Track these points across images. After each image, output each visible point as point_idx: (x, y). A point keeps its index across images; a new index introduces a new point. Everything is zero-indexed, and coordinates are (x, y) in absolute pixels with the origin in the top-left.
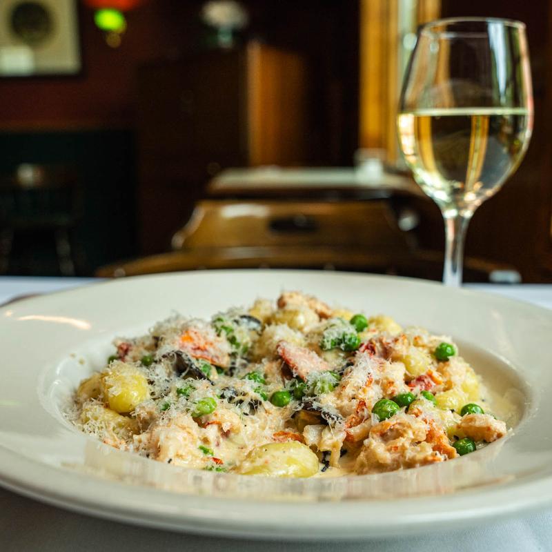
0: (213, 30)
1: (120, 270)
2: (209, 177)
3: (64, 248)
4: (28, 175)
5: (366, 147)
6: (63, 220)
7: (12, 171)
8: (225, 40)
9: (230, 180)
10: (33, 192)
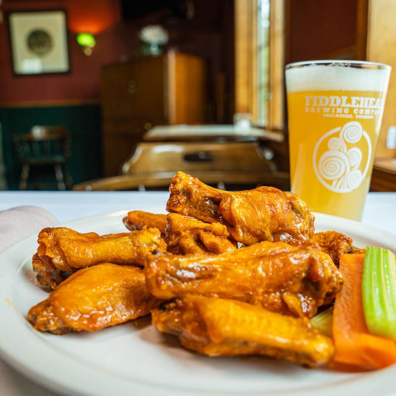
0: (148, 45)
1: (89, 187)
2: (145, 131)
3: (59, 175)
4: (38, 132)
5: (240, 112)
6: (59, 159)
7: (28, 130)
8: (154, 50)
9: (158, 132)
10: (41, 142)
